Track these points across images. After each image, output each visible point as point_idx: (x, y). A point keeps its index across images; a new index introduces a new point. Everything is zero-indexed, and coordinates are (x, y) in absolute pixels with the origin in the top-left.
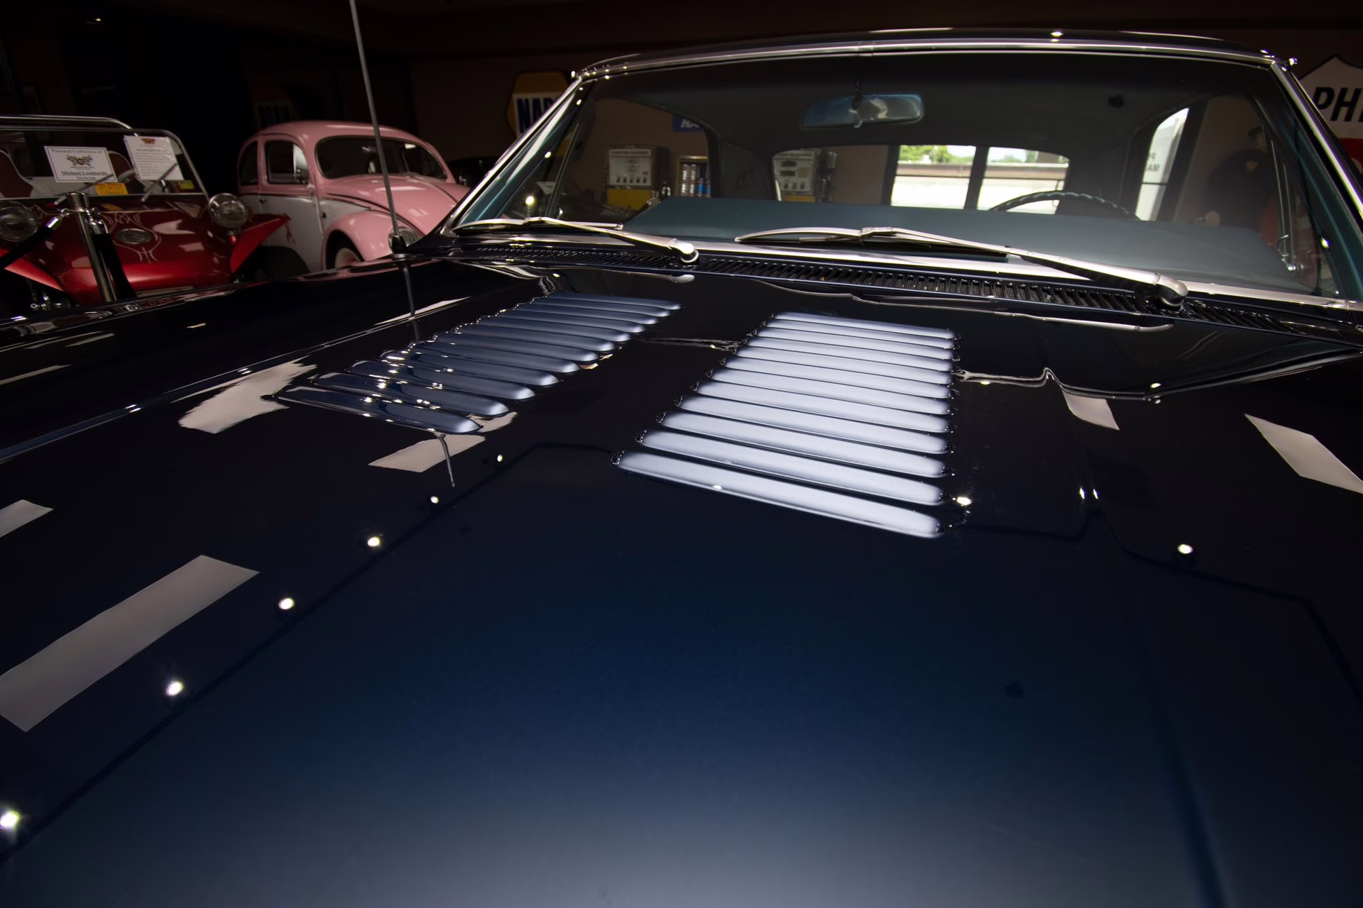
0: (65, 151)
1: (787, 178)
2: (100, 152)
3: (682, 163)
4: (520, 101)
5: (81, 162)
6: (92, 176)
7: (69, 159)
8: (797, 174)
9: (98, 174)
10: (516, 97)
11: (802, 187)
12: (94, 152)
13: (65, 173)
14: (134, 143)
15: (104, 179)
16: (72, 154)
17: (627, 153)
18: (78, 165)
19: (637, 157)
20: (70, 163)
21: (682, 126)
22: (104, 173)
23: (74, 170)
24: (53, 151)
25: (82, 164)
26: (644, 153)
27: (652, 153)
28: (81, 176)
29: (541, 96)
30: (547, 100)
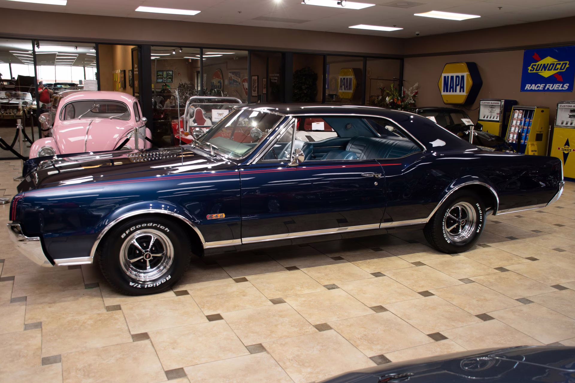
0: (217, 111)
3: (515, 110)
4: (445, 77)
5: (221, 114)
10: (443, 75)
12: (224, 111)
13: (215, 118)
17: (492, 103)
19: (495, 105)
20: (218, 115)
21: (526, 89)
24: (214, 111)
26: (497, 103)
27: (501, 103)
28: (219, 119)
29: (455, 75)
30: (457, 77)
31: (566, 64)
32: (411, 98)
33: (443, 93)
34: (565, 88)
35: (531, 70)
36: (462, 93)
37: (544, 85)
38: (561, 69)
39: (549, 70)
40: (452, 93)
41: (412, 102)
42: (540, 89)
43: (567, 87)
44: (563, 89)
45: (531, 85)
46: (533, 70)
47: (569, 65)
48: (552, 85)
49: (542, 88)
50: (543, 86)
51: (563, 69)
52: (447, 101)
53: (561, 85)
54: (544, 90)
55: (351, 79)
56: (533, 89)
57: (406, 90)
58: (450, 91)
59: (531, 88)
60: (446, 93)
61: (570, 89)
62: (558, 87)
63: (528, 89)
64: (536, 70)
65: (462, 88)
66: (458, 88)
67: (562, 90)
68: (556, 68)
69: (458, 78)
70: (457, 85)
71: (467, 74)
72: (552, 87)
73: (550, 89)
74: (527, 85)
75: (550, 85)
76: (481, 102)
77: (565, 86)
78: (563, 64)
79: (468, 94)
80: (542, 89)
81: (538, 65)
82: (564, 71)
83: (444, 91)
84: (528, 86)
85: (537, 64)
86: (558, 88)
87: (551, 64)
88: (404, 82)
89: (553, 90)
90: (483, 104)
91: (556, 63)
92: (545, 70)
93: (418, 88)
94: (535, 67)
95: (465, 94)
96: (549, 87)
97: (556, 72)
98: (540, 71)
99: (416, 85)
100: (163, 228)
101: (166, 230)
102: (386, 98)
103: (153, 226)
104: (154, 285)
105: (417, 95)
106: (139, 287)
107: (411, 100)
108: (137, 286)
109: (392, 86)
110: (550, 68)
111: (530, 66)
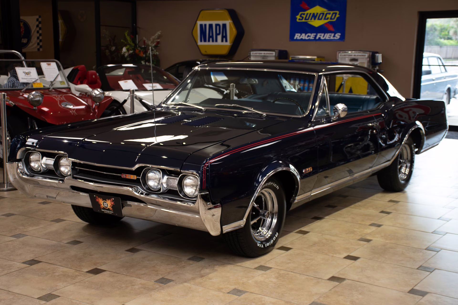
0: (22, 69)
2: (33, 70)
4: (201, 25)
5: (28, 74)
6: (31, 80)
10: (199, 23)
12: (32, 70)
13: (23, 78)
14: (44, 65)
15: (36, 81)
16: (24, 71)
17: (262, 54)
18: (27, 75)
19: (267, 56)
20: (24, 74)
21: (295, 38)
22: (35, 79)
23: (26, 77)
24: (18, 69)
25: (28, 75)
26: (271, 54)
27: (276, 54)
28: (27, 80)
29: (214, 23)
30: (216, 25)
31: (336, 14)
32: (153, 49)
33: (199, 43)
34: (337, 37)
35: (299, 19)
36: (224, 43)
37: (315, 34)
38: (331, 19)
39: (319, 19)
40: (211, 43)
41: (155, 54)
42: (311, 38)
43: (339, 37)
44: (335, 38)
45: (301, 35)
46: (302, 19)
47: (339, 14)
48: (323, 34)
49: (313, 37)
50: (314, 35)
51: (334, 19)
52: (206, 52)
53: (333, 35)
54: (315, 39)
56: (304, 38)
57: (146, 39)
58: (209, 41)
59: (301, 37)
60: (203, 43)
61: (342, 38)
62: (330, 36)
63: (298, 38)
64: (305, 19)
65: (224, 37)
66: (219, 37)
67: (334, 39)
68: (326, 18)
69: (218, 27)
70: (217, 35)
71: (230, 23)
72: (323, 37)
73: (322, 38)
74: (297, 34)
75: (321, 34)
76: (252, 52)
77: (336, 35)
78: (333, 13)
79: (232, 44)
80: (313, 38)
81: (307, 14)
83: (201, 41)
84: (298, 35)
85: (306, 13)
86: (330, 37)
87: (320, 14)
88: (138, 29)
89: (325, 40)
90: (254, 55)
91: (325, 13)
92: (315, 19)
93: (159, 37)
94: (304, 16)
95: (228, 44)
96: (320, 36)
97: (326, 21)
98: (309, 20)
99: (159, 33)
100: (275, 186)
101: (277, 187)
102: (122, 48)
103: (271, 184)
104: (270, 243)
105: (159, 45)
106: (262, 247)
107: (153, 51)
108: (261, 246)
109: (126, 35)
110: (320, 18)
111: (298, 15)
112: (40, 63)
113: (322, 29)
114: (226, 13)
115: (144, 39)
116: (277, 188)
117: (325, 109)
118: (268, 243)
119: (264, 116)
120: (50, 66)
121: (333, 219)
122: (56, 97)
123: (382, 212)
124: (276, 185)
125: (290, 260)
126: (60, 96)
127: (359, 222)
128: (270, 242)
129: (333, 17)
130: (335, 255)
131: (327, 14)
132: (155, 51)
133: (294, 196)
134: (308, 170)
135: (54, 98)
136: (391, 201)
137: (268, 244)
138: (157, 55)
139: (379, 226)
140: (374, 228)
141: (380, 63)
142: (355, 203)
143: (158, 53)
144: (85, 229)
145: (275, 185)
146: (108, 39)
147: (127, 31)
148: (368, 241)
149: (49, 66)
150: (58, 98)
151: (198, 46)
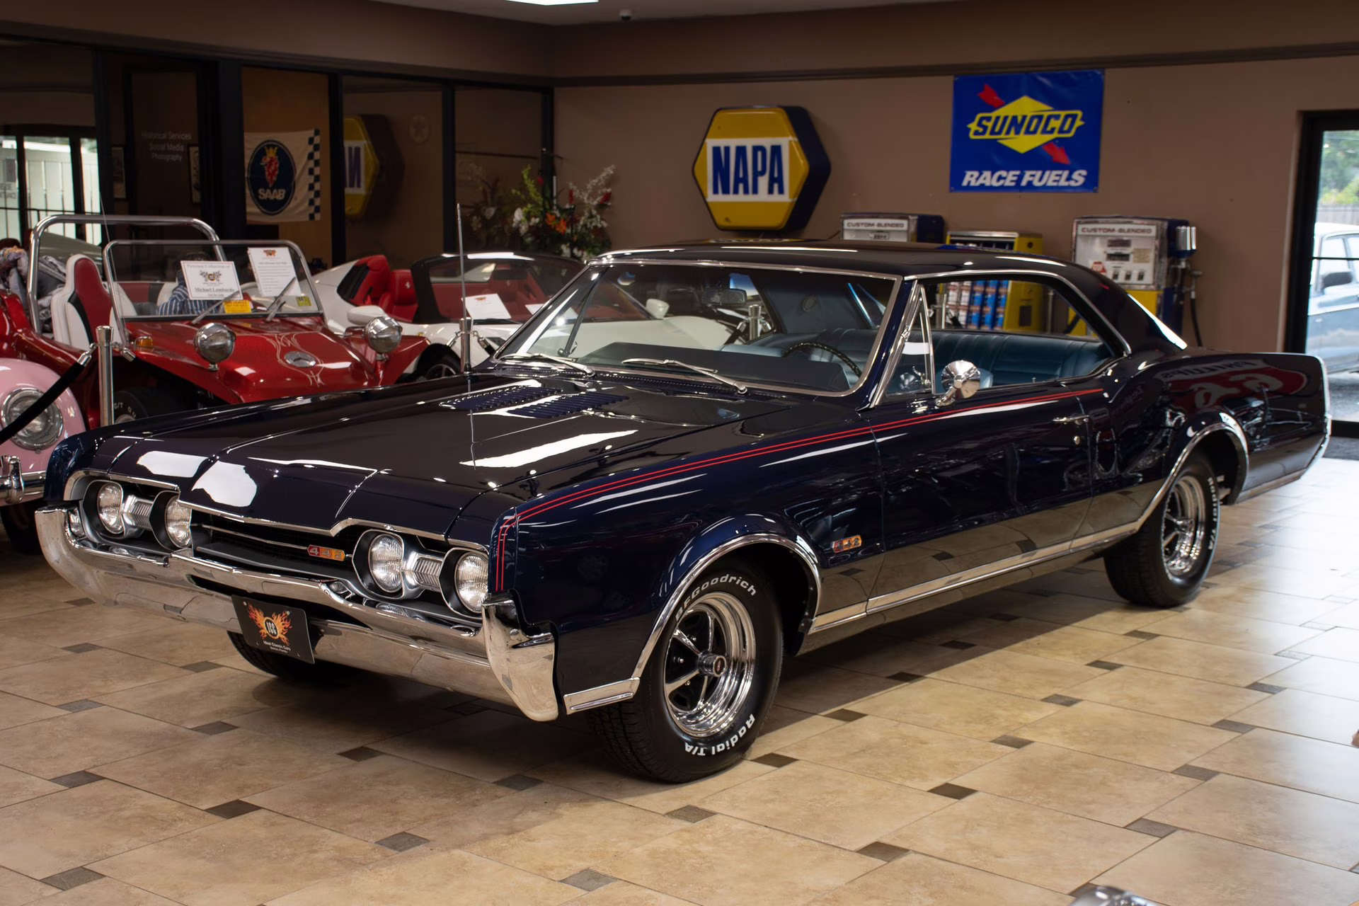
0: (199, 266)
1: (1116, 263)
2: (229, 267)
4: (716, 150)
5: (212, 277)
6: (221, 293)
7: (202, 274)
8: (1132, 257)
9: (226, 290)
10: (711, 143)
11: (1141, 277)
12: (223, 267)
13: (198, 290)
14: (256, 255)
15: (232, 296)
16: (205, 270)
17: (873, 225)
18: (209, 281)
19: (888, 232)
20: (202, 279)
21: (965, 183)
22: (231, 290)
23: (206, 287)
24: (188, 266)
25: (212, 280)
26: (897, 225)
27: (909, 225)
28: (211, 293)
29: (749, 143)
30: (756, 149)
31: (1075, 117)
32: (594, 212)
33: (711, 198)
34: (1076, 181)
35: (976, 133)
36: (776, 197)
37: (1018, 173)
38: (1061, 131)
39: (1028, 132)
40: (741, 197)
41: (599, 225)
42: (1008, 183)
43: (1081, 180)
44: (1072, 183)
45: (981, 174)
46: (983, 133)
47: (1082, 119)
48: (1039, 173)
49: (1012, 181)
50: (1014, 176)
51: (1068, 131)
52: (727, 220)
53: (1066, 173)
54: (1018, 185)
55: (358, 149)
56: (987, 183)
57: (575, 188)
58: (736, 192)
59: (981, 181)
60: (721, 198)
61: (1091, 182)
62: (1057, 178)
63: (973, 184)
64: (992, 133)
65: (776, 182)
66: (763, 182)
67: (1069, 187)
68: (1049, 129)
69: (760, 154)
70: (757, 174)
71: (790, 141)
72: (1041, 179)
73: (1036, 183)
74: (969, 173)
75: (1033, 172)
76: (846, 222)
77: (1075, 175)
78: (1067, 117)
79: (796, 199)
80: (1013, 184)
81: (998, 118)
82: (1070, 135)
83: (716, 191)
84: (972, 176)
85: (994, 115)
86: (1058, 181)
87: (1033, 118)
88: (557, 162)
89: (1045, 188)
90: (851, 228)
91: (1046, 115)
92: (1017, 132)
93: (610, 181)
94: (990, 125)
95: (786, 198)
96: (1031, 179)
97: (1048, 137)
98: (1003, 136)
99: (609, 171)
100: (745, 587)
101: (749, 590)
102: (513, 212)
103: (730, 581)
104: (728, 745)
105: (609, 204)
106: (702, 753)
107: (594, 219)
108: (699, 751)
109: (525, 177)
110: (1032, 129)
111: (972, 120)
112: (247, 250)
113: (1036, 160)
114: (782, 119)
115: (571, 186)
116: (752, 591)
117: (920, 374)
118: (723, 745)
119: (742, 391)
120: (272, 256)
121: (951, 680)
122: (274, 339)
123: (1097, 664)
124: (747, 584)
125: (777, 792)
126: (286, 336)
127: (1018, 691)
128: (727, 742)
129: (1066, 128)
130: (908, 783)
131: (1049, 118)
132: (599, 220)
133: (807, 614)
134: (850, 544)
135: (268, 339)
136: (1135, 634)
137: (720, 747)
138: (602, 228)
139: (1069, 702)
140: (1051, 709)
141: (1192, 250)
142: (1030, 636)
143: (605, 224)
144: (261, 693)
145: (745, 584)
146: (481, 188)
147: (529, 168)
148: (1020, 744)
149: (269, 256)
150: (278, 342)
151: (706, 203)
